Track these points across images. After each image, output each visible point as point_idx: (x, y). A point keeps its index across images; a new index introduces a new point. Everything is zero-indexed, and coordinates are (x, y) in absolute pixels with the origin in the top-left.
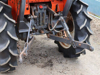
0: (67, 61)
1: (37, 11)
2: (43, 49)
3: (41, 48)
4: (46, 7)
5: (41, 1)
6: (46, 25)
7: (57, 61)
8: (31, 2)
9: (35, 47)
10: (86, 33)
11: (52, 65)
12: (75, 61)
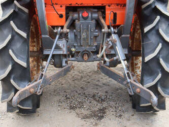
0: (133, 115)
1: (79, 20)
2: (105, 87)
3: (104, 84)
4: (95, 15)
5: (86, 5)
6: (96, 46)
7: (116, 111)
8: (68, 5)
9: (94, 81)
10: (159, 70)
11: (101, 117)
12: (147, 119)
